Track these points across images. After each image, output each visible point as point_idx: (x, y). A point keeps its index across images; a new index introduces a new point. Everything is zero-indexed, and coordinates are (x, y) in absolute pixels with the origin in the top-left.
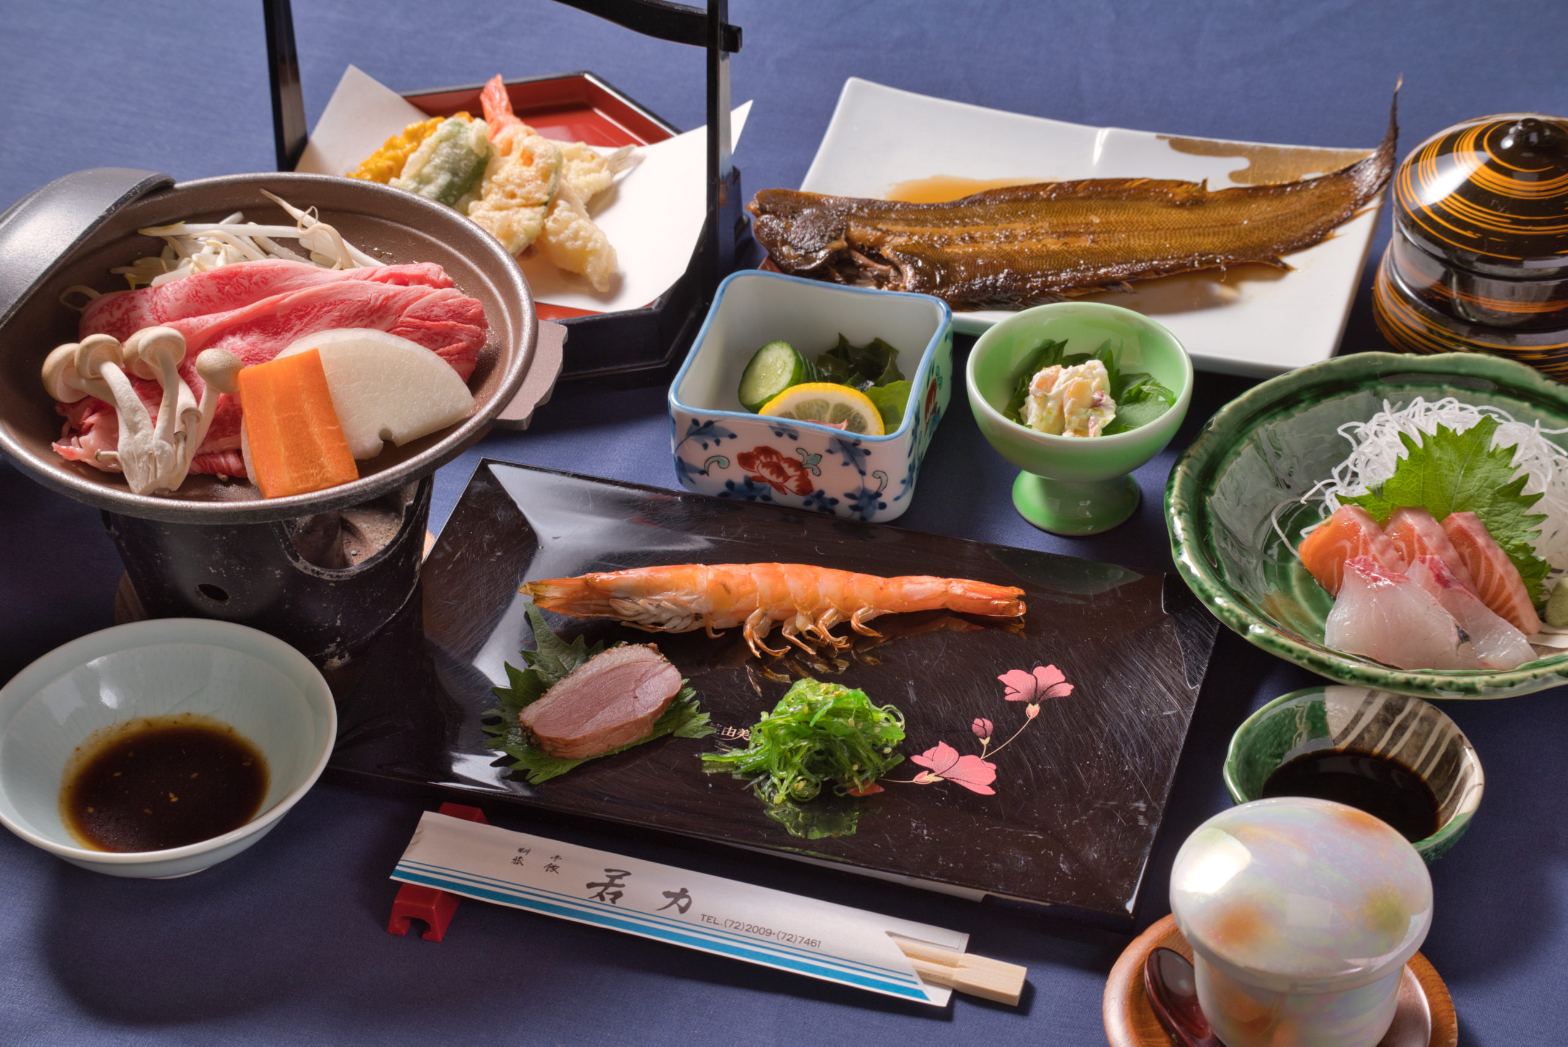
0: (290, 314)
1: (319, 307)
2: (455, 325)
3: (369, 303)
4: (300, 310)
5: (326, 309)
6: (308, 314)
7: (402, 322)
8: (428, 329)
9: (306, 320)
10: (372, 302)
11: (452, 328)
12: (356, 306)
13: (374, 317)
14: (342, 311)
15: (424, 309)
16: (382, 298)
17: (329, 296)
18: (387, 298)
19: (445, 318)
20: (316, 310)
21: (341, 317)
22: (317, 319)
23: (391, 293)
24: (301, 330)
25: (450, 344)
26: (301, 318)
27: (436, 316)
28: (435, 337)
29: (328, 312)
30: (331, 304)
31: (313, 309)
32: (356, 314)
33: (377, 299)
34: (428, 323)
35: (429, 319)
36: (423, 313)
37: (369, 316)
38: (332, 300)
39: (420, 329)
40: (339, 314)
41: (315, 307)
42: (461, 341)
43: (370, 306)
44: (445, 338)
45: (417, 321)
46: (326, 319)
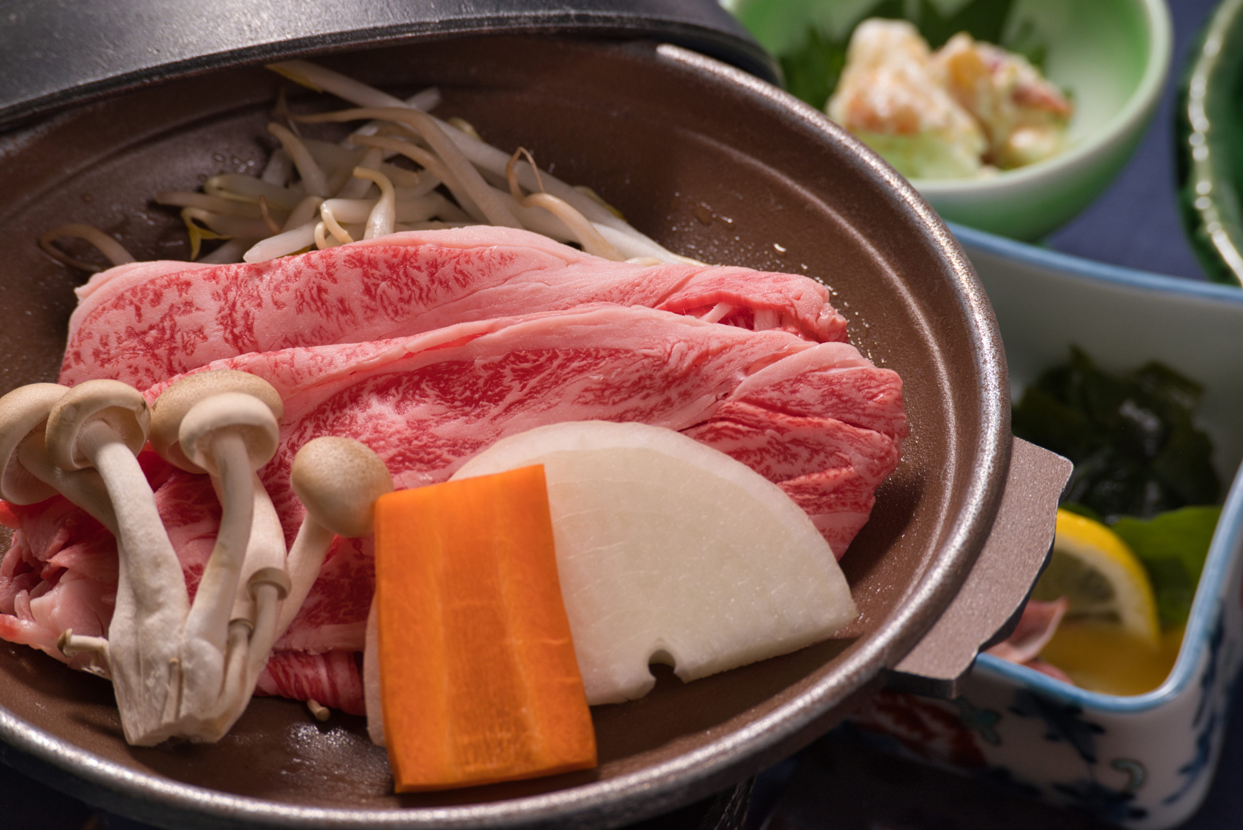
0: (501, 365)
1: (562, 356)
2: (839, 429)
3: (665, 363)
4: (525, 360)
5: (575, 364)
6: (539, 369)
7: (729, 411)
8: (780, 430)
9: (533, 382)
10: (673, 361)
11: (831, 433)
12: (638, 365)
13: (673, 393)
14: (609, 372)
15: (778, 386)
16: (693, 355)
17: (587, 337)
18: (704, 357)
19: (818, 408)
20: (556, 363)
21: (606, 386)
22: (556, 383)
23: (714, 345)
24: (521, 402)
25: (823, 467)
26: (523, 376)
27: (800, 403)
28: (794, 449)
29: (581, 370)
30: (588, 355)
31: (550, 360)
32: (635, 384)
33: (683, 356)
34: (782, 419)
35: (783, 409)
36: (775, 395)
37: (662, 390)
38: (590, 345)
39: (763, 429)
40: (601, 377)
41: (555, 356)
42: (847, 464)
43: (666, 369)
44: (814, 452)
45: (760, 412)
46: (575, 386)
